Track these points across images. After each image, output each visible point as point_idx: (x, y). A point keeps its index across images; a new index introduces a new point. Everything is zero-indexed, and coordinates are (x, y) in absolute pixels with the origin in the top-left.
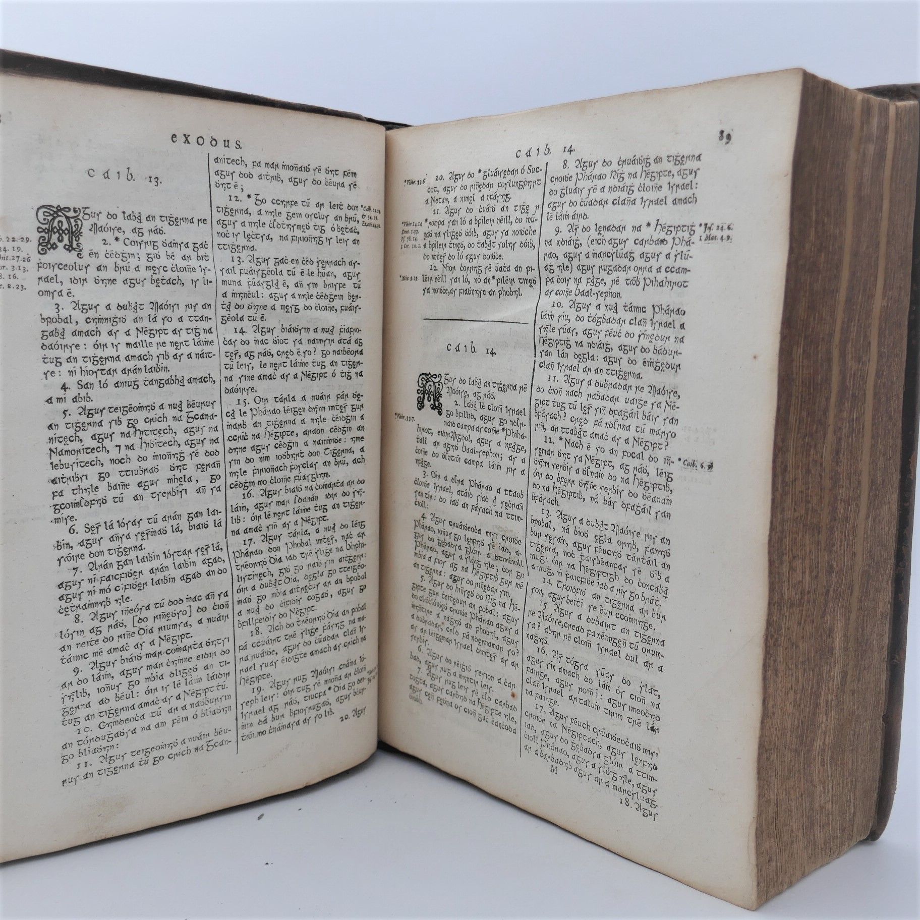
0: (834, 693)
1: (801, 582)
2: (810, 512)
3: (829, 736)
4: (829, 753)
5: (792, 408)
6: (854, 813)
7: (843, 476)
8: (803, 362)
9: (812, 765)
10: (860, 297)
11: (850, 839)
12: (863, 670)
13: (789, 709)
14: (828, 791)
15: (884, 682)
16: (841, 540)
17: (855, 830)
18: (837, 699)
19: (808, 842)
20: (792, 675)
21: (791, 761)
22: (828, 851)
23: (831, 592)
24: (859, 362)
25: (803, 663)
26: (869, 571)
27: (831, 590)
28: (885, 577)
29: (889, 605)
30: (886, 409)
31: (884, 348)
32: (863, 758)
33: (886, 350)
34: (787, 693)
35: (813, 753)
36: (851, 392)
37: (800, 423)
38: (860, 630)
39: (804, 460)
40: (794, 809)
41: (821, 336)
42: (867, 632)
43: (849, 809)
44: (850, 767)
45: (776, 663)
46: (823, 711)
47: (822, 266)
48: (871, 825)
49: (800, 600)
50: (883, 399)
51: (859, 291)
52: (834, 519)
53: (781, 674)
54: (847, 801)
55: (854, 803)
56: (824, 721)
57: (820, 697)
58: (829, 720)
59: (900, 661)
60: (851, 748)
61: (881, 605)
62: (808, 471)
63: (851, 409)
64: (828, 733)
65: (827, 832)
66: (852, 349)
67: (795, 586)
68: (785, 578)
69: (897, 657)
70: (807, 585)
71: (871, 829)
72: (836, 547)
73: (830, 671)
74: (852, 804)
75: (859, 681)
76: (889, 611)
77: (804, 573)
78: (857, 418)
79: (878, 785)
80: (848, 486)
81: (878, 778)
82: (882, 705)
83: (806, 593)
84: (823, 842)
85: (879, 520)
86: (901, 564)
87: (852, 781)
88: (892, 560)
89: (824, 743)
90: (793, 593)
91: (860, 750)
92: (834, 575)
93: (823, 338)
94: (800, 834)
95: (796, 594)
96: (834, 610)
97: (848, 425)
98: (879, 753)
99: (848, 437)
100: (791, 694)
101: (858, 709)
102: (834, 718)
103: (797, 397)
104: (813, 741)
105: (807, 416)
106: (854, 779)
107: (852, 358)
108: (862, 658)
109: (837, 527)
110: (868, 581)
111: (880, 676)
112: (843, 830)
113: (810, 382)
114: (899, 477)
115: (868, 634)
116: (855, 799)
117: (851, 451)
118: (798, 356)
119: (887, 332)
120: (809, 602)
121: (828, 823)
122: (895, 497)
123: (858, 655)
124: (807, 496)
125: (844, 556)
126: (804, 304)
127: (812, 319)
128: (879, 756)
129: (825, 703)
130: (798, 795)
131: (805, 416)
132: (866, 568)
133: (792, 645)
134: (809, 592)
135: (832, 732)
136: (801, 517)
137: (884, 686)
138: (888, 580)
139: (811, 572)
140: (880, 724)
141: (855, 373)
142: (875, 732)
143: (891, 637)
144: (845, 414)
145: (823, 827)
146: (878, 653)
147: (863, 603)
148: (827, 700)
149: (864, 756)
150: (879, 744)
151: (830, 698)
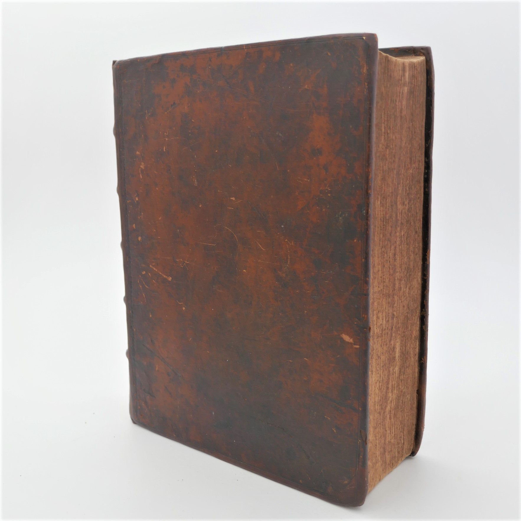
0: (396, 380)
1: (382, 324)
2: (385, 287)
3: (393, 403)
4: (393, 412)
5: (376, 233)
6: (404, 443)
7: (398, 266)
8: (380, 208)
9: (385, 420)
10: (403, 171)
11: (402, 456)
12: (406, 368)
13: (377, 391)
14: (392, 433)
15: (417, 372)
16: (398, 300)
17: (404, 452)
18: (397, 383)
19: (383, 462)
20: (378, 373)
21: (377, 419)
22: (391, 465)
23: (394, 329)
24: (404, 205)
25: (383, 366)
26: (408, 315)
27: (394, 327)
28: (416, 317)
29: (418, 332)
30: (414, 229)
31: (412, 196)
32: (407, 414)
33: (413, 197)
34: (376, 383)
35: (386, 414)
36: (400, 222)
37: (380, 241)
38: (404, 347)
39: (382, 260)
40: (378, 444)
41: (388, 194)
42: (407, 348)
43: (401, 441)
44: (401, 419)
45: (372, 367)
46: (390, 390)
47: (387, 156)
48: (412, 448)
49: (381, 334)
50: (412, 223)
51: (402, 168)
52: (394, 290)
53: (374, 373)
54: (400, 437)
55: (403, 438)
56: (391, 396)
57: (389, 384)
58: (393, 395)
59: (424, 361)
60: (401, 410)
61: (414, 332)
62: (384, 266)
63: (400, 231)
64: (393, 402)
65: (391, 455)
66: (400, 199)
67: (379, 327)
68: (375, 323)
69: (423, 359)
70: (384, 326)
71: (412, 450)
72: (395, 304)
73: (394, 369)
74: (402, 439)
75: (404, 374)
76: (418, 335)
77: (383, 319)
78: (403, 235)
79: (415, 427)
80: (401, 271)
81: (415, 423)
82: (416, 385)
83: (384, 330)
84: (389, 460)
85: (412, 288)
86: (423, 309)
87: (402, 427)
88: (419, 308)
89: (391, 407)
90: (379, 330)
91: (405, 410)
92: (395, 319)
93: (389, 195)
94: (379, 458)
95: (380, 331)
96: (395, 337)
97: (399, 239)
98: (415, 410)
99: (400, 245)
100: (378, 384)
101: (404, 389)
102: (396, 393)
103: (378, 227)
104: (386, 407)
105: (383, 237)
106: (403, 426)
107: (400, 204)
108: (405, 362)
109: (396, 294)
110: (407, 321)
111: (415, 370)
112: (399, 452)
113: (384, 219)
114: (422, 263)
115: (408, 349)
116: (403, 435)
117: (401, 253)
118: (378, 205)
119: (413, 187)
120: (385, 334)
121: (392, 450)
122: (420, 274)
123: (403, 361)
124: (384, 279)
125: (400, 308)
126: (380, 177)
127: (384, 185)
128: (415, 411)
129: (391, 387)
130: (380, 437)
131: (382, 237)
132: (406, 314)
133: (378, 358)
134: (385, 329)
135: (395, 401)
136: (381, 290)
137: (417, 375)
138: (417, 319)
139: (386, 319)
140: (415, 395)
141: (402, 211)
142: (413, 399)
143: (419, 349)
144: (398, 234)
145: (390, 452)
146: (413, 358)
147: (405, 333)
148: (392, 385)
149: (408, 413)
150: (415, 405)
151: (394, 383)
